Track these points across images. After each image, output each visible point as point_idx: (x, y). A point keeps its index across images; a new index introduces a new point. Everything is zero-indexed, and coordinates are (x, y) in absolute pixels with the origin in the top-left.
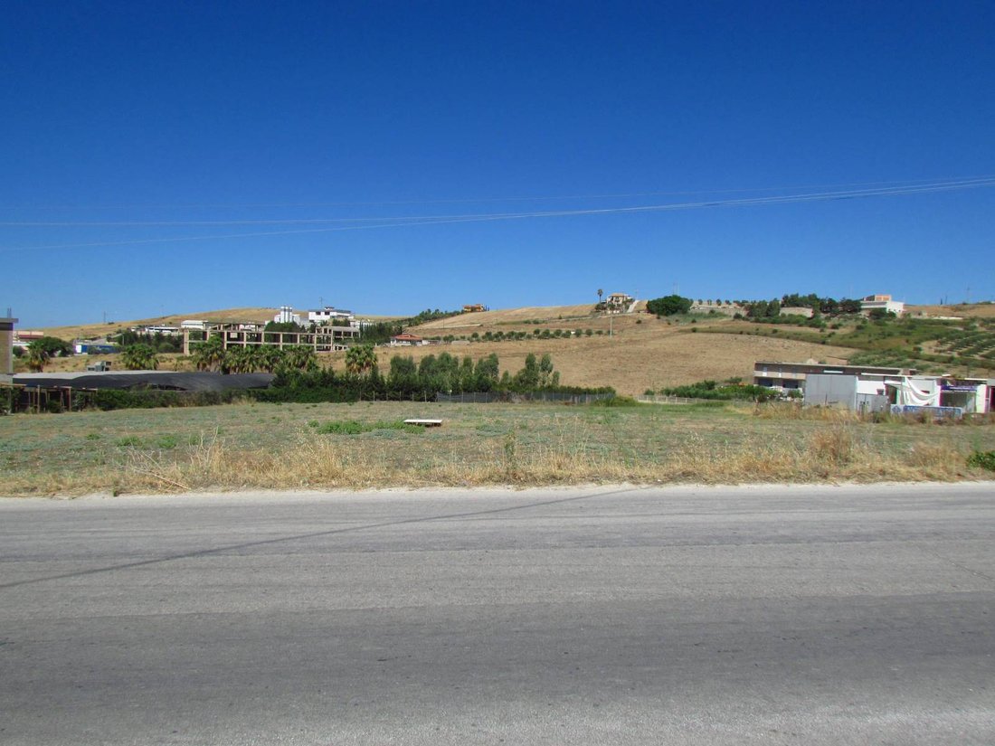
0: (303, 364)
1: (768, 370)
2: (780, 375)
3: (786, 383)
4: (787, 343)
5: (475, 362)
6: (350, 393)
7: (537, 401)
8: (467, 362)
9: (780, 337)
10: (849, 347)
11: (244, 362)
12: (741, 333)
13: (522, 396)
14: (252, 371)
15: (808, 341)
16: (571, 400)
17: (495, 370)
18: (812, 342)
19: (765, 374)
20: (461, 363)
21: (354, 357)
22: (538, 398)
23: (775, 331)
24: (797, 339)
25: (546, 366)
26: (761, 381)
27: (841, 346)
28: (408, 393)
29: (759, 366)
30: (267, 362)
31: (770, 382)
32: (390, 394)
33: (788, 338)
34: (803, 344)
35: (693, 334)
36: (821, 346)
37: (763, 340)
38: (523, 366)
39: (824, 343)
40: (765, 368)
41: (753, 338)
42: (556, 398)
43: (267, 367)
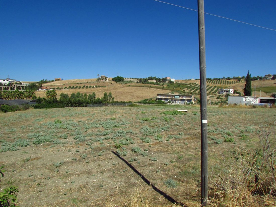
0: (31, 96)
1: (161, 96)
2: (164, 97)
3: (165, 99)
4: (155, 89)
5: (88, 95)
6: (63, 105)
7: (115, 106)
8: (86, 95)
9: (152, 88)
10: (169, 90)
11: (9, 96)
12: (142, 87)
13: (111, 104)
14: (12, 99)
15: (159, 89)
16: (123, 105)
17: (95, 97)
18: (160, 89)
19: (160, 97)
20: (84, 95)
21: (49, 94)
22: (115, 105)
23: (150, 86)
24: (156, 88)
25: (110, 96)
26: (159, 99)
27: (167, 90)
28: (80, 104)
29: (158, 95)
30: (17, 96)
31: (161, 99)
32: (74, 105)
33: (154, 88)
34: (158, 89)
35: (130, 87)
36: (163, 90)
37: (149, 88)
38: (103, 96)
39: (163, 89)
40: (160, 96)
41: (146, 88)
42: (119, 105)
43: (18, 97)
